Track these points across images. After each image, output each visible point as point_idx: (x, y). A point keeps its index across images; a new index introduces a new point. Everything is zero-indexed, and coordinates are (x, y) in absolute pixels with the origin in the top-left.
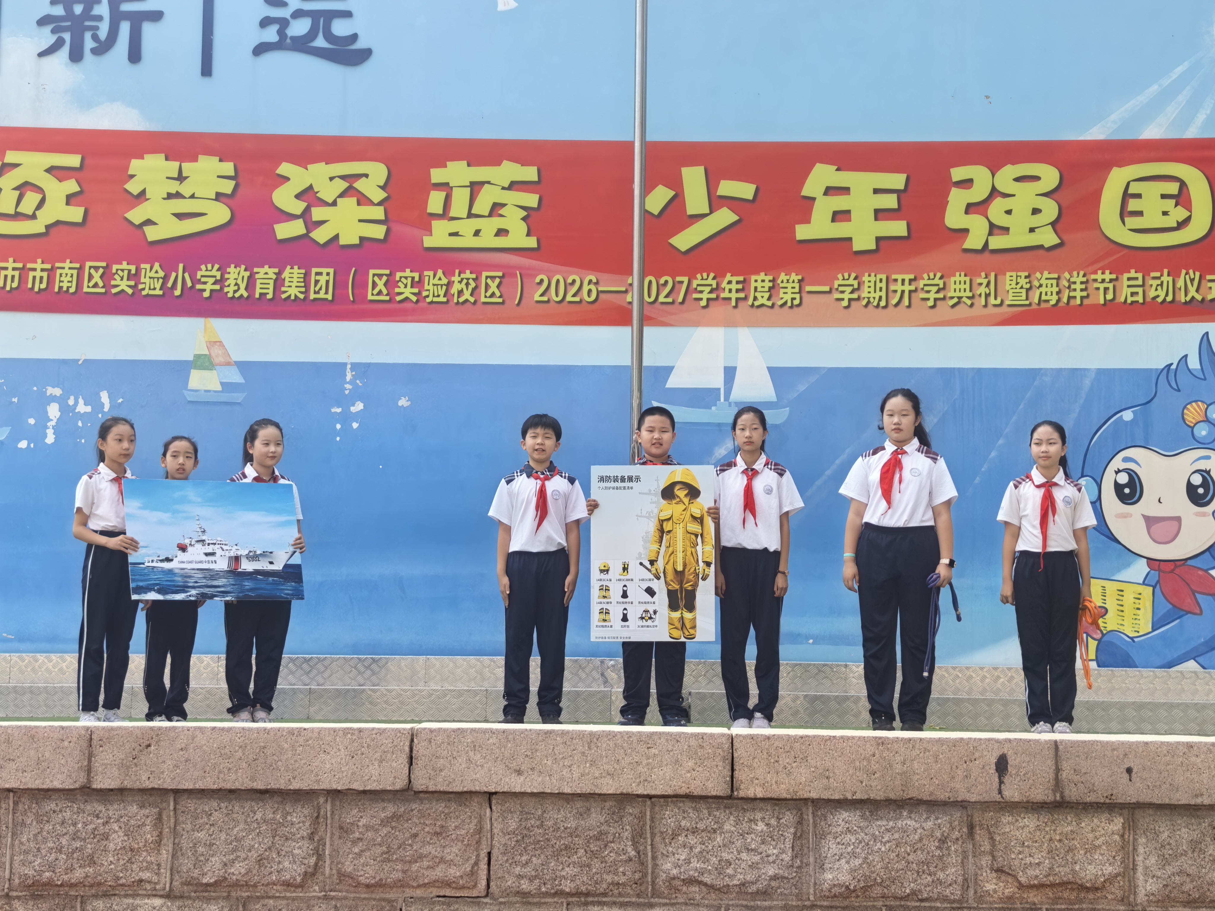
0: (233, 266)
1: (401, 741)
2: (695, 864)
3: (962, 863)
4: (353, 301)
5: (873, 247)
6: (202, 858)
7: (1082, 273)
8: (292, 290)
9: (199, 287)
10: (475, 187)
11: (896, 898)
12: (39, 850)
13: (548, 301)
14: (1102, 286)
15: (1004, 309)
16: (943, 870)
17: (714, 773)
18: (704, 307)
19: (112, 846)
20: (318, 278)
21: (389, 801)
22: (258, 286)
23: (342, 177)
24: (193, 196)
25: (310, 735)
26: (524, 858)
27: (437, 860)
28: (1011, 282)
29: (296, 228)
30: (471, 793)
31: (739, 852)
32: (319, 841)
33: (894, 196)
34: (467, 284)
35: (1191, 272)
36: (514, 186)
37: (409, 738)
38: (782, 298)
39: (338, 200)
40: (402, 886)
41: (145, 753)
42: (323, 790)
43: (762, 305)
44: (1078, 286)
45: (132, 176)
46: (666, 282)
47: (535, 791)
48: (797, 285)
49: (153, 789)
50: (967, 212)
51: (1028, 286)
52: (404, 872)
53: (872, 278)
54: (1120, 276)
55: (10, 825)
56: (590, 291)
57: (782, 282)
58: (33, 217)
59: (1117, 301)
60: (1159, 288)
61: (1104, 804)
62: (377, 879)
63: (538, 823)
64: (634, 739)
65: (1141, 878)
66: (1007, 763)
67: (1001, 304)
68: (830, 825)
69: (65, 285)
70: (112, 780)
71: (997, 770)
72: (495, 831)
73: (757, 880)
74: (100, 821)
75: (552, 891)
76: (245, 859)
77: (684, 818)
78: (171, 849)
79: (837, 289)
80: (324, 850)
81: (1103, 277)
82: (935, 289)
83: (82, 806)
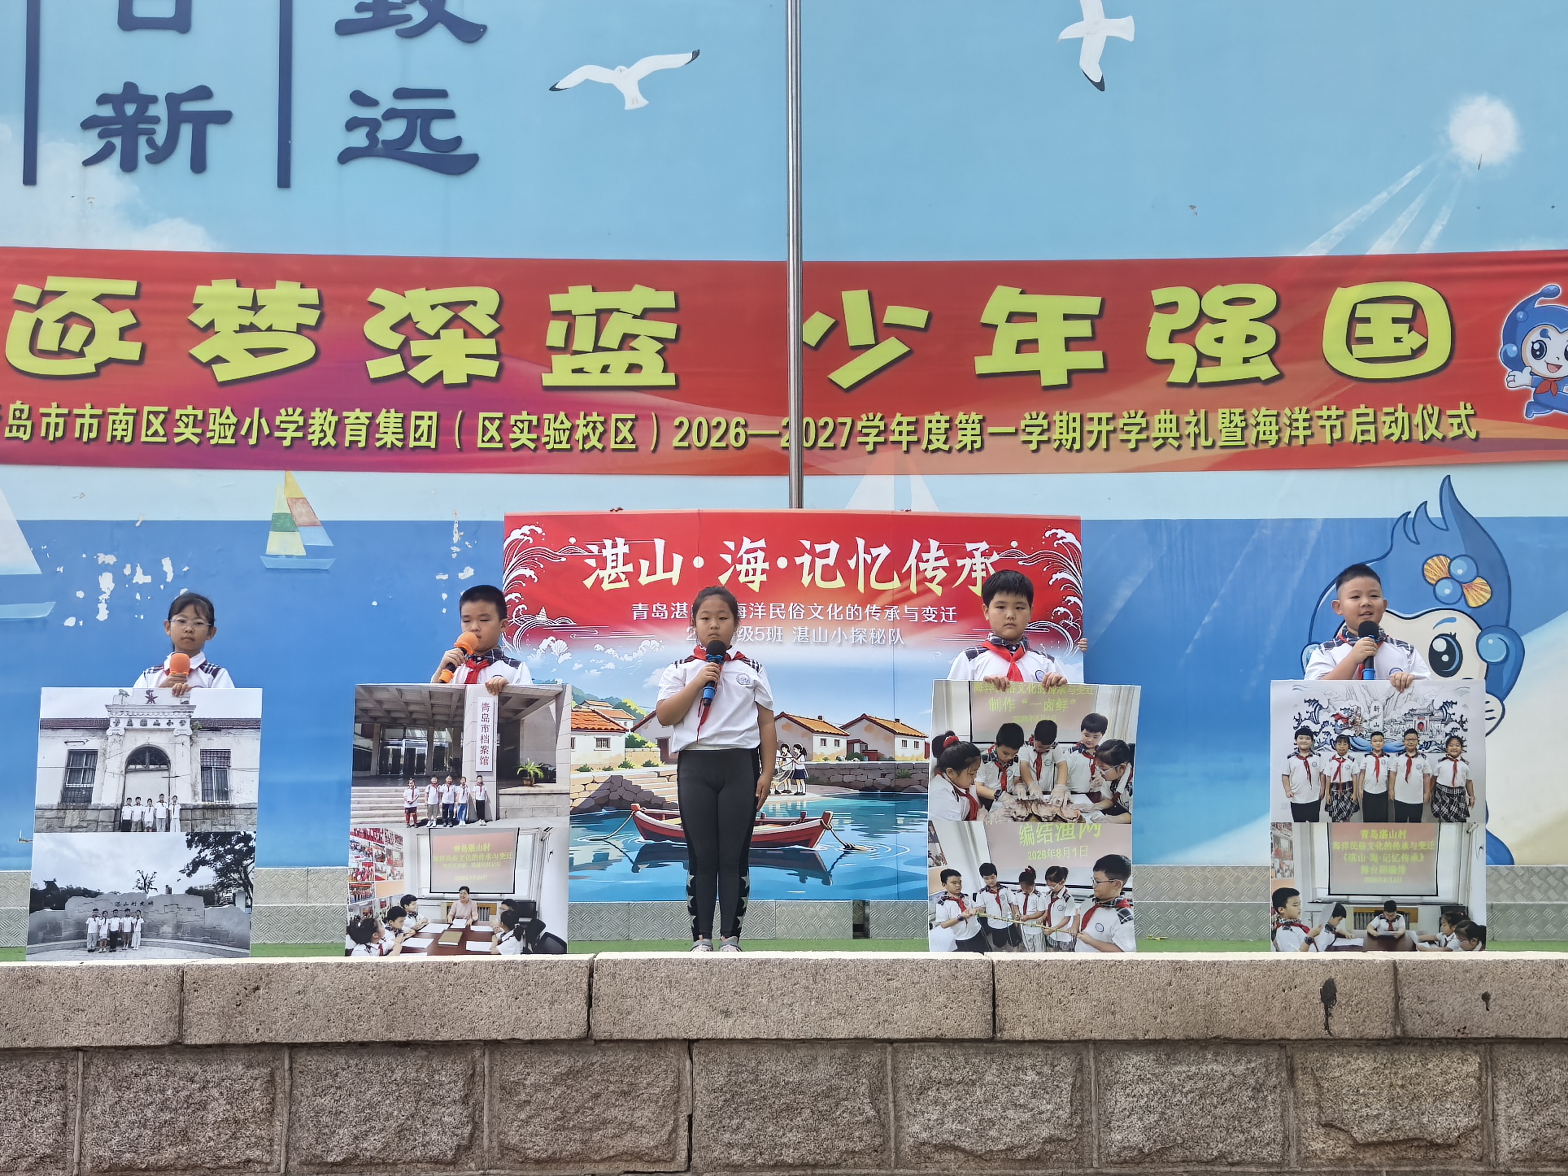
0: (318, 409)
1: (577, 977)
2: (950, 1125)
3: (1282, 1116)
4: (460, 450)
5: (1064, 381)
6: (326, 1131)
7: (1304, 409)
8: (389, 437)
9: (278, 434)
10: (602, 316)
11: (1200, 1162)
12: (117, 1124)
13: (689, 447)
14: (1328, 424)
15: (1216, 451)
16: (1258, 1126)
17: (972, 1010)
18: (870, 453)
19: (211, 1118)
20: (418, 422)
21: (564, 1053)
22: (348, 432)
23: (447, 305)
24: (270, 329)
25: (462, 971)
26: (735, 1122)
27: (625, 1127)
28: (1224, 420)
29: (392, 365)
30: (666, 1041)
31: (1005, 1109)
32: (475, 1105)
33: (1088, 323)
34: (594, 429)
35: (1429, 406)
36: (647, 314)
37: (587, 973)
38: (960, 441)
39: (441, 331)
40: (581, 1161)
41: (252, 997)
42: (480, 1040)
43: (938, 450)
44: (1301, 424)
45: (198, 306)
46: (826, 423)
47: (747, 1037)
48: (978, 426)
49: (263, 1044)
50: (1171, 340)
51: (1244, 424)
52: (584, 1142)
53: (1064, 417)
54: (1348, 412)
55: (80, 1094)
56: (737, 435)
57: (961, 422)
58: (81, 354)
59: (1346, 440)
60: (1393, 425)
61: (1456, 1039)
62: (550, 1152)
63: (752, 1077)
64: (871, 969)
65: (1503, 1131)
66: (1336, 991)
67: (1213, 446)
68: (1117, 1073)
69: (119, 434)
70: (211, 1034)
71: (1322, 999)
72: (697, 1088)
73: (1028, 1144)
74: (196, 1086)
75: (771, 1163)
76: (381, 1130)
77: (935, 1067)
78: (285, 1119)
79: (1024, 430)
80: (481, 1116)
81: (1329, 413)
82: (1136, 429)
83: (172, 1068)
